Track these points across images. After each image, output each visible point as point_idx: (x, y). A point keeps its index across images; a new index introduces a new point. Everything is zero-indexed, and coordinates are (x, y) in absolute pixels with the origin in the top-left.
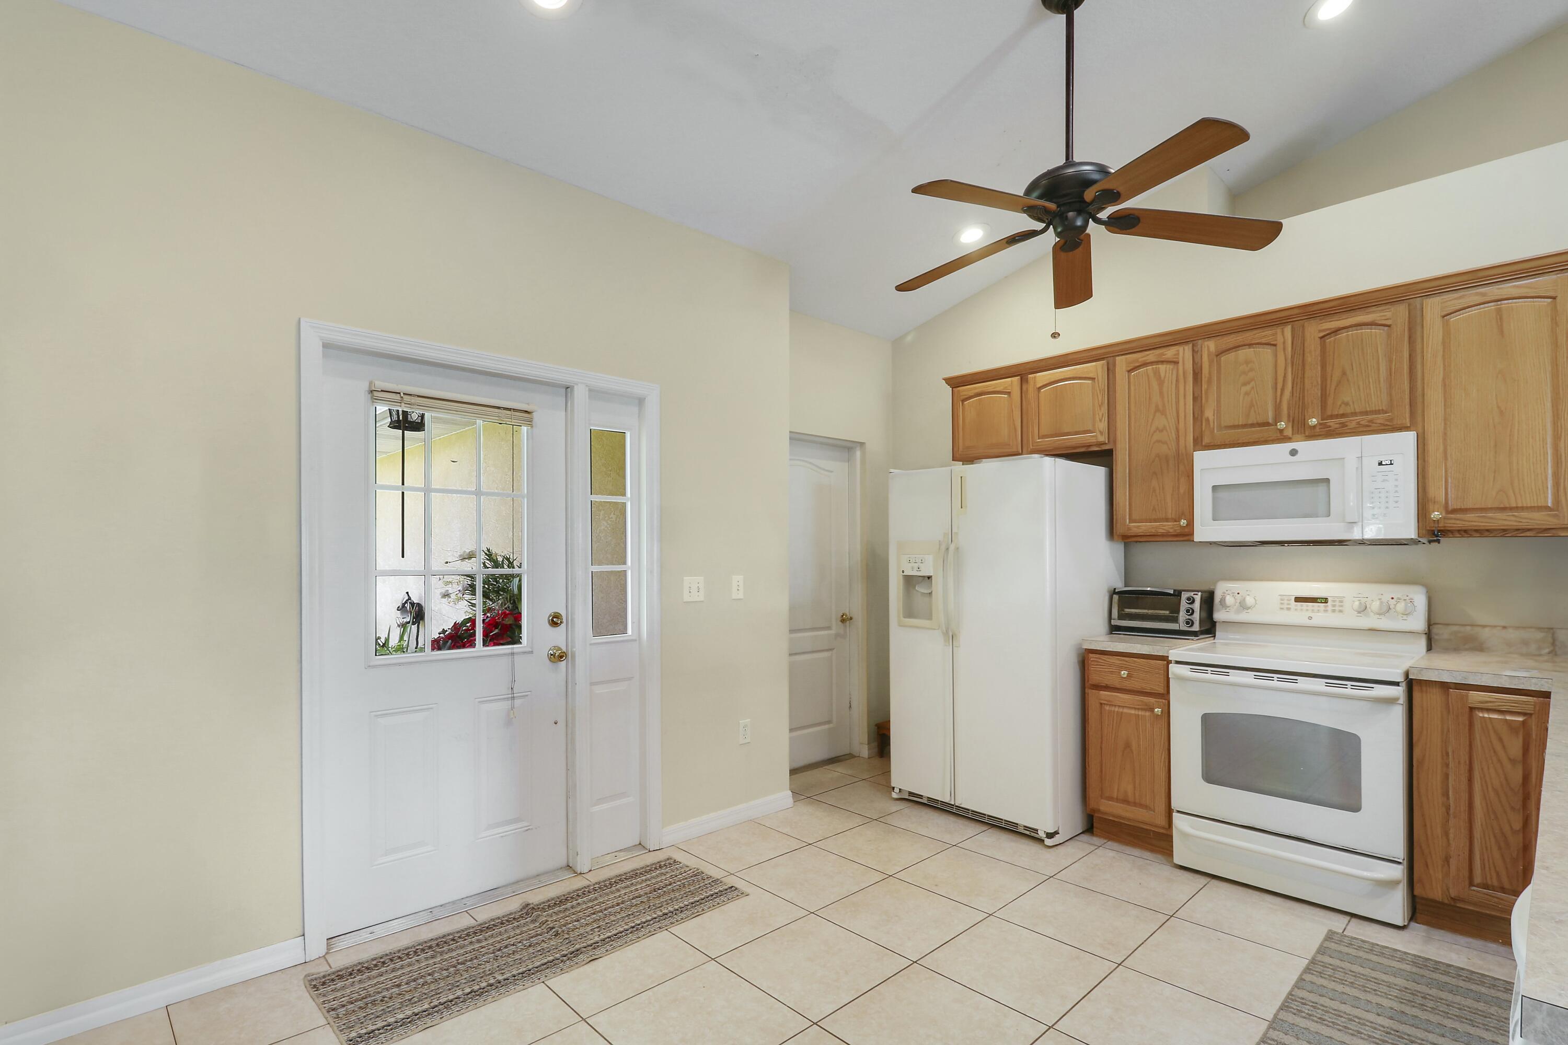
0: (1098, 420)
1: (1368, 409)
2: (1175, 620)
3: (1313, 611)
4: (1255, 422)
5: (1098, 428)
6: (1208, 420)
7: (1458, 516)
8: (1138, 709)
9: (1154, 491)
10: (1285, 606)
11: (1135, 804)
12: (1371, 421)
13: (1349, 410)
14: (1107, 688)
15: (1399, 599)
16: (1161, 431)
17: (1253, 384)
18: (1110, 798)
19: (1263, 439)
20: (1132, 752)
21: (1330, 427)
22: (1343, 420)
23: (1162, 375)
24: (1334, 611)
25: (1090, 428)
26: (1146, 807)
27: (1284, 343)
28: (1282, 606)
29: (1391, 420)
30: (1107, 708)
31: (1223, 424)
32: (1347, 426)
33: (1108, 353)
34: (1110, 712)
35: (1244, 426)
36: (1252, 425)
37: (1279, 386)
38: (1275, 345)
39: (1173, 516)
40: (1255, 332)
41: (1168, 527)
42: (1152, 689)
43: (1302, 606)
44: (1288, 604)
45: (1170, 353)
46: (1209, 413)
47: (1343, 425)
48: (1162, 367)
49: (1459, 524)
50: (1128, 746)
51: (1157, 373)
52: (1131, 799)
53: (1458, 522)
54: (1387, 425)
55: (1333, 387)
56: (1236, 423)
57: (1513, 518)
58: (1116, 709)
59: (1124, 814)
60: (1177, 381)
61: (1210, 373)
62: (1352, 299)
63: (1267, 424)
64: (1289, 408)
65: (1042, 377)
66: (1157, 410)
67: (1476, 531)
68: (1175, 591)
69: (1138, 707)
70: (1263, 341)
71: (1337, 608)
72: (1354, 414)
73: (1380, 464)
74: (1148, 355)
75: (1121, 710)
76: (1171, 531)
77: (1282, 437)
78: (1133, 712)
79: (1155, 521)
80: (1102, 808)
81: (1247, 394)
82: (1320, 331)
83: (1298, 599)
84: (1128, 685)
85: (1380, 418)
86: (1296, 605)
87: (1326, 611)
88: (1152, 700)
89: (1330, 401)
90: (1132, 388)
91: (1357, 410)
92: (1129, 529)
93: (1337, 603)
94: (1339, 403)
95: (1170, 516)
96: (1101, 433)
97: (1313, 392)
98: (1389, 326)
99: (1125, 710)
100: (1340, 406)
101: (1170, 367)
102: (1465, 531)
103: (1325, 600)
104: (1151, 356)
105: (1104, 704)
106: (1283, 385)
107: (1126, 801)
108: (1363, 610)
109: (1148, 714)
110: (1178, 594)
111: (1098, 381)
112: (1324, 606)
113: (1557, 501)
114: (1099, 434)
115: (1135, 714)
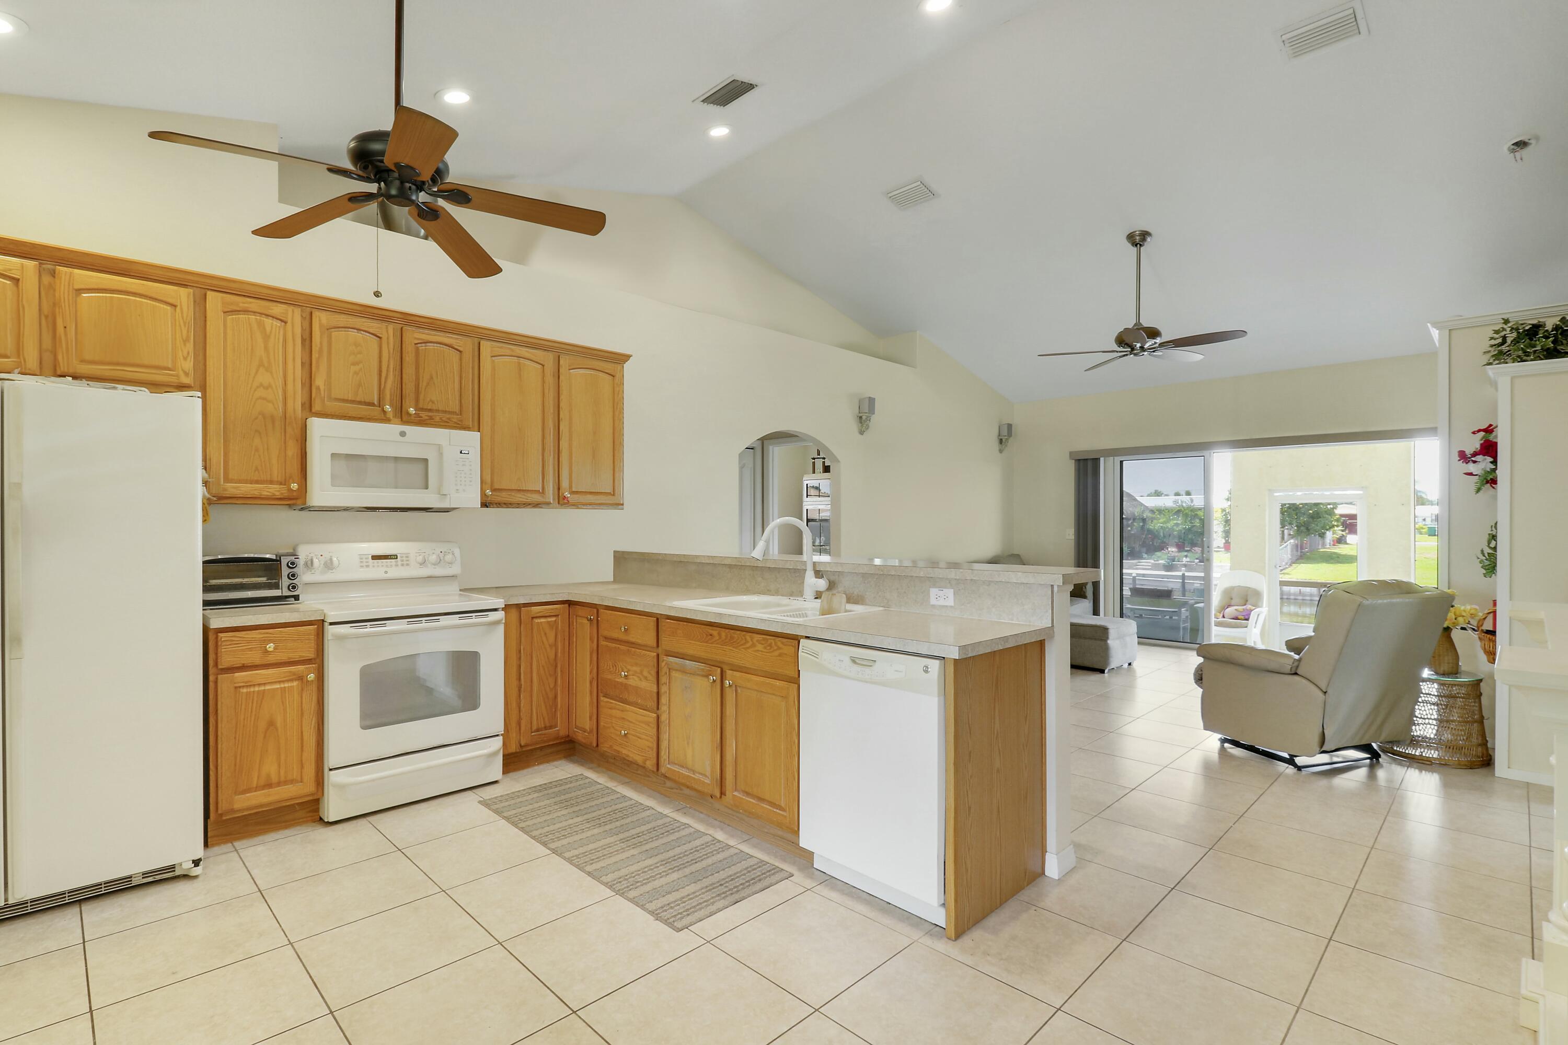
0: (182, 358)
1: (447, 410)
2: (276, 586)
3: (387, 566)
4: (363, 400)
5: (181, 367)
6: (318, 388)
7: (498, 494)
8: (283, 682)
9: (257, 450)
10: (365, 564)
11: (279, 784)
12: (449, 419)
13: (434, 407)
14: (243, 668)
15: (445, 552)
16: (266, 388)
17: (361, 365)
18: (249, 790)
19: (368, 417)
20: (277, 729)
21: (422, 417)
22: (430, 414)
23: (268, 329)
24: (402, 565)
25: (170, 366)
26: (292, 782)
27: (388, 338)
28: (362, 564)
29: (461, 421)
30: (245, 690)
31: (333, 396)
32: (433, 419)
33: (197, 282)
34: (248, 694)
35: (353, 402)
36: (360, 403)
37: (384, 375)
38: (380, 338)
39: (279, 479)
40: (364, 320)
41: (275, 490)
42: (301, 657)
43: (378, 562)
44: (367, 562)
45: (278, 309)
46: (319, 381)
47: (431, 418)
48: (268, 322)
49: (498, 499)
50: (271, 724)
51: (261, 325)
52: (275, 779)
53: (498, 498)
54: (459, 424)
55: (425, 384)
56: (346, 398)
57: (523, 496)
58: (257, 689)
59: (265, 800)
60: (285, 341)
61: (321, 343)
62: (438, 322)
63: (372, 404)
64: (391, 395)
65: (83, 277)
66: (261, 364)
67: (505, 504)
68: (276, 556)
69: (285, 679)
70: (371, 330)
71: (405, 563)
72: (438, 411)
73: (461, 452)
74: (251, 303)
75: (262, 688)
76: (277, 493)
77: (385, 418)
78: (278, 686)
79: (257, 482)
80: (237, 806)
81: (356, 373)
82: (416, 338)
83: (375, 557)
84: (271, 659)
85: (455, 418)
86: (373, 563)
87: (397, 565)
88: (301, 668)
89: (422, 397)
90: (229, 332)
91: (440, 409)
92: (225, 490)
93: (404, 559)
94: (428, 399)
95: (275, 479)
96: (187, 374)
97: (409, 388)
98: (460, 351)
99: (268, 687)
100: (429, 402)
101: (278, 323)
102: (499, 504)
103: (395, 557)
104: (254, 305)
105: (240, 687)
106: (387, 375)
107: (269, 785)
108: (423, 563)
109: (295, 684)
110: (278, 561)
111: (181, 309)
112: (395, 561)
113: (543, 488)
114: (181, 373)
115: (281, 688)
